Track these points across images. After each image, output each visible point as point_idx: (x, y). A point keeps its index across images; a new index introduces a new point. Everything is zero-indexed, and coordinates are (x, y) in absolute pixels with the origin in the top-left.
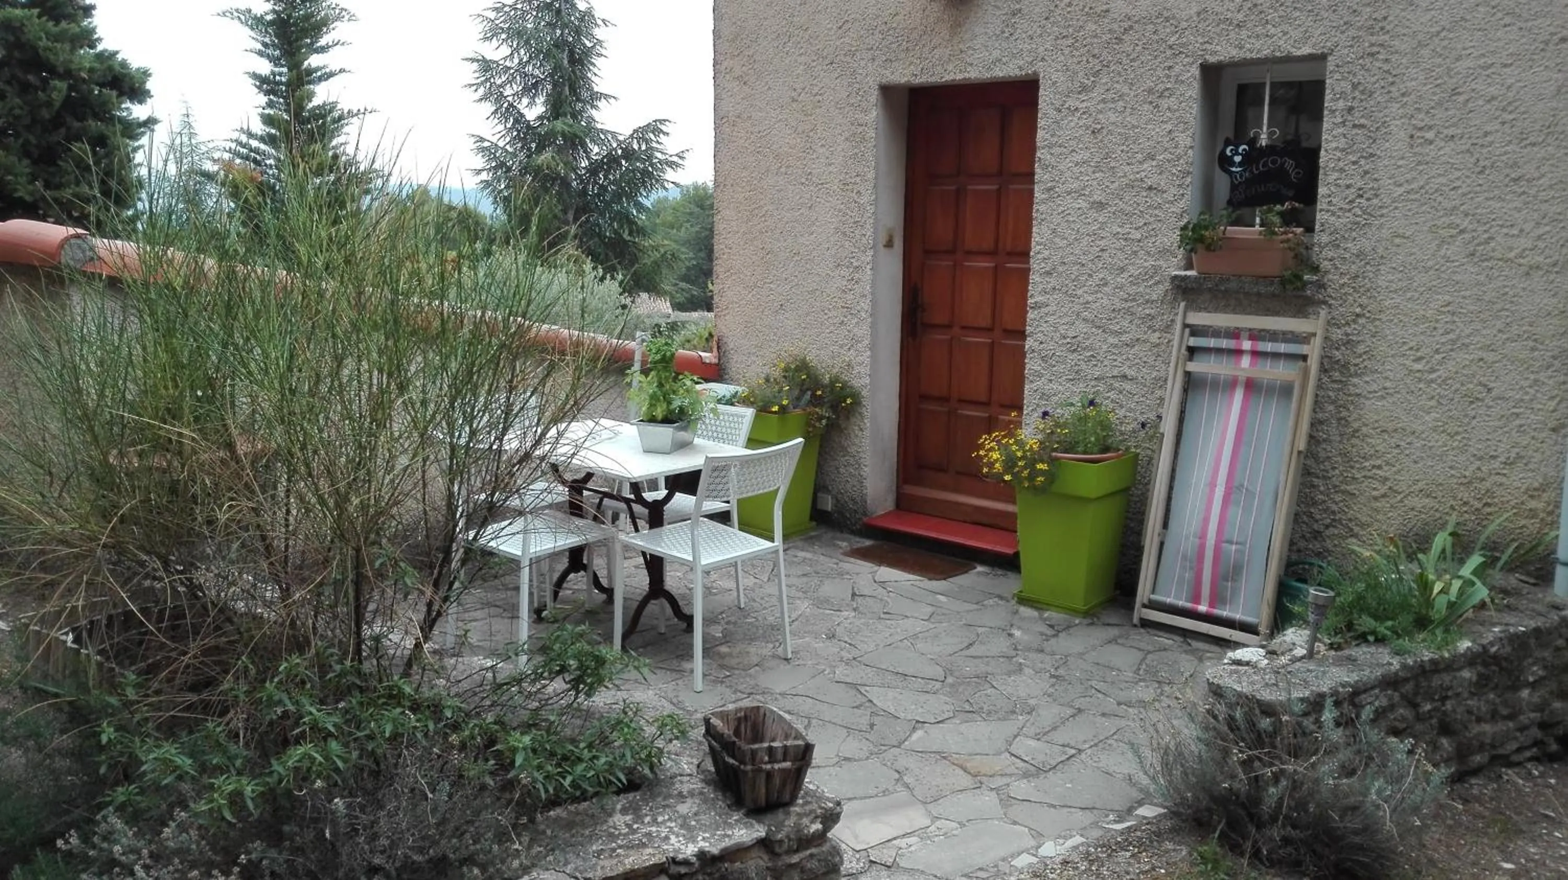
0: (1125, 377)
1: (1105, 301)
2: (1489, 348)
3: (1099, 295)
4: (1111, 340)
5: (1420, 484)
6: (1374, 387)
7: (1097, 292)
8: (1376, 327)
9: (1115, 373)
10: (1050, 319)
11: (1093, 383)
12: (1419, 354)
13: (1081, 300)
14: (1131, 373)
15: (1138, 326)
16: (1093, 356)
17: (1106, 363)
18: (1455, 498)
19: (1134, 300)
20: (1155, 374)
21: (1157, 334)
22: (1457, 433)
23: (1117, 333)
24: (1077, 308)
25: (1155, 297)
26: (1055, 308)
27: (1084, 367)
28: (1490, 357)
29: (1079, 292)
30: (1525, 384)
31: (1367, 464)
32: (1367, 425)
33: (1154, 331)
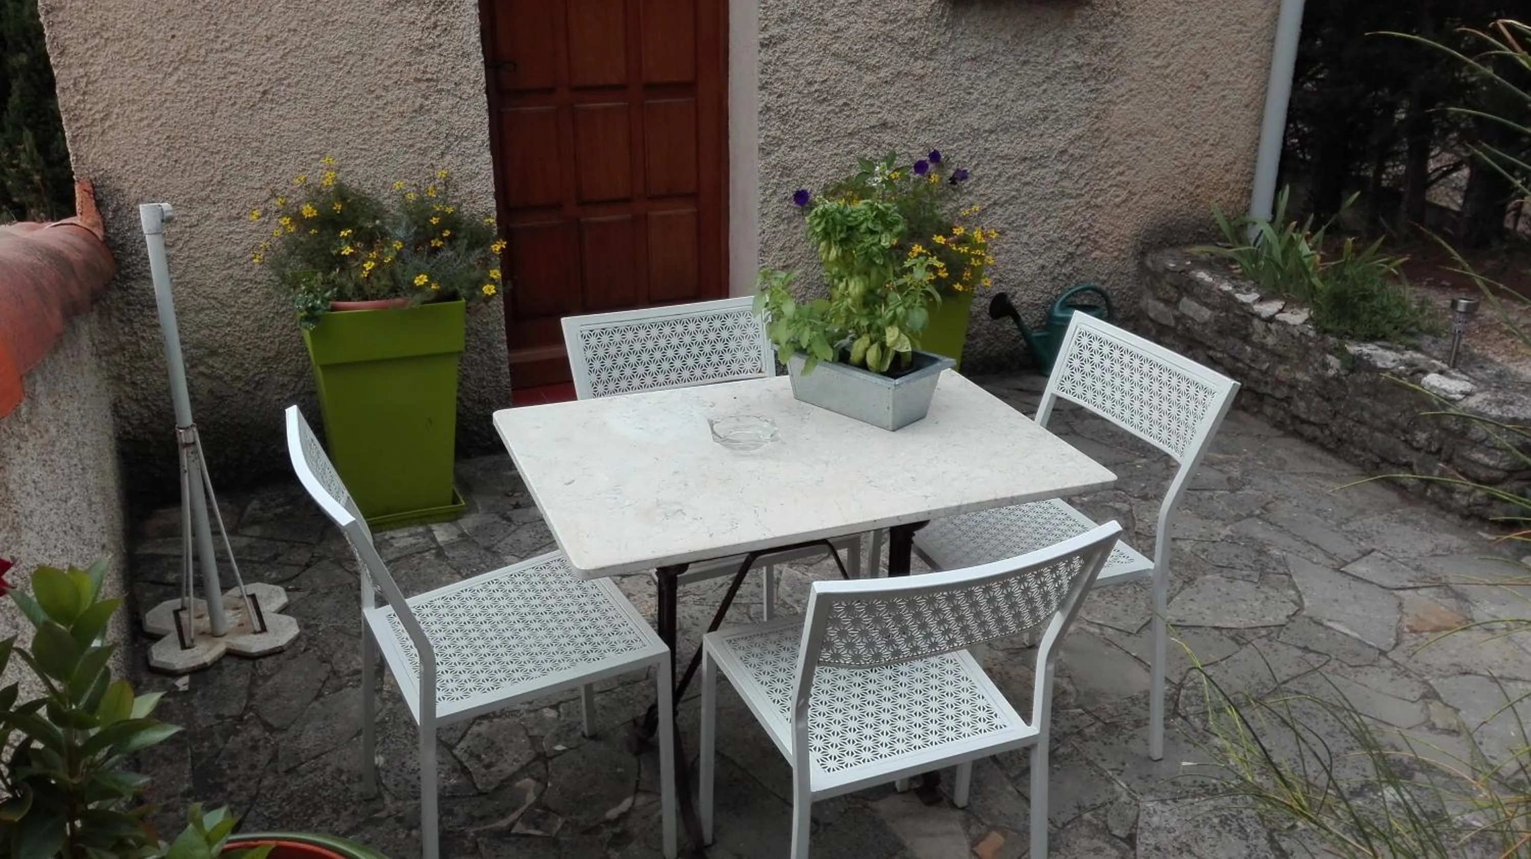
0: (884, 125)
1: (860, 26)
2: (1208, 35)
3: (852, 18)
4: (869, 78)
5: (1152, 182)
6: (1122, 90)
7: (849, 13)
8: (1127, 25)
9: (873, 121)
10: (791, 60)
11: (846, 141)
12: (1159, 50)
13: (831, 27)
14: (891, 118)
15: (899, 55)
16: (845, 104)
17: (861, 111)
18: (1175, 187)
19: (895, 21)
20: (918, 116)
21: (920, 63)
22: (1182, 124)
23: (875, 69)
24: (824, 39)
25: (919, 14)
26: (796, 43)
27: (835, 121)
28: (1211, 44)
29: (828, 16)
30: (1231, 66)
31: (1113, 173)
32: (1114, 132)
33: (916, 59)
